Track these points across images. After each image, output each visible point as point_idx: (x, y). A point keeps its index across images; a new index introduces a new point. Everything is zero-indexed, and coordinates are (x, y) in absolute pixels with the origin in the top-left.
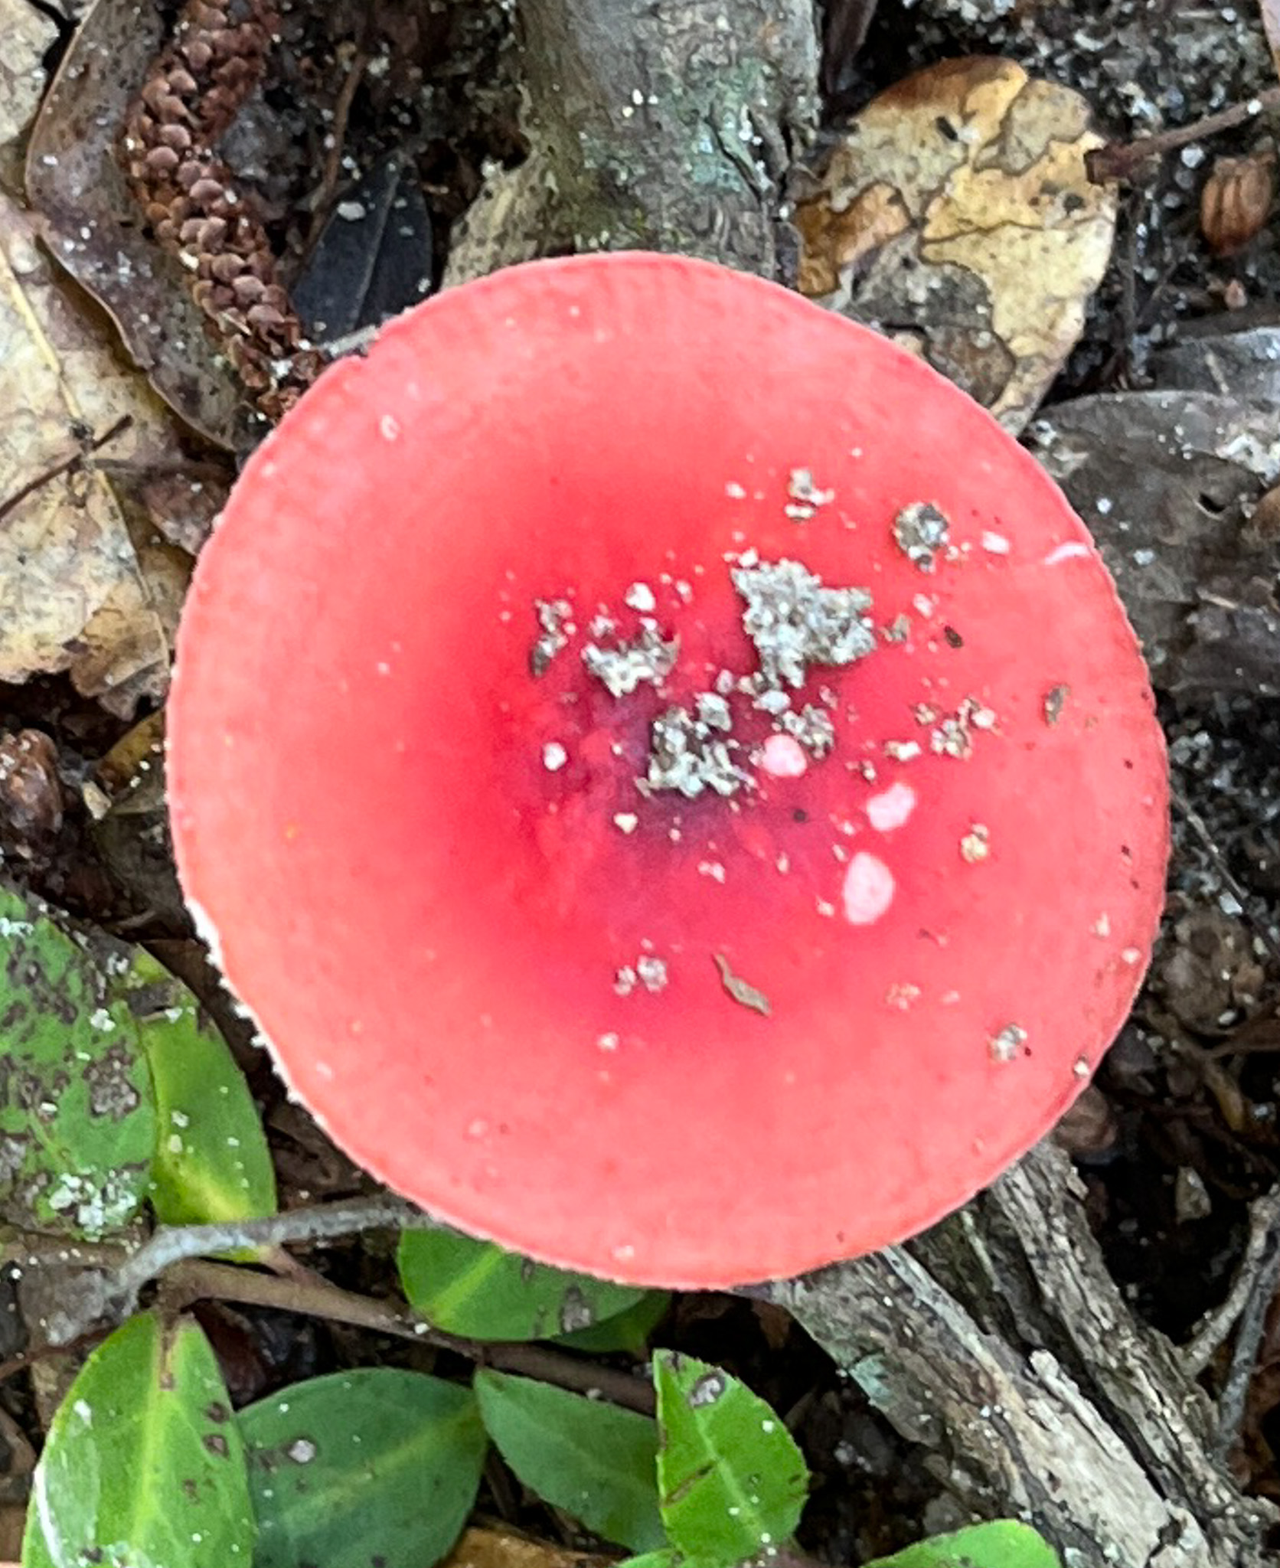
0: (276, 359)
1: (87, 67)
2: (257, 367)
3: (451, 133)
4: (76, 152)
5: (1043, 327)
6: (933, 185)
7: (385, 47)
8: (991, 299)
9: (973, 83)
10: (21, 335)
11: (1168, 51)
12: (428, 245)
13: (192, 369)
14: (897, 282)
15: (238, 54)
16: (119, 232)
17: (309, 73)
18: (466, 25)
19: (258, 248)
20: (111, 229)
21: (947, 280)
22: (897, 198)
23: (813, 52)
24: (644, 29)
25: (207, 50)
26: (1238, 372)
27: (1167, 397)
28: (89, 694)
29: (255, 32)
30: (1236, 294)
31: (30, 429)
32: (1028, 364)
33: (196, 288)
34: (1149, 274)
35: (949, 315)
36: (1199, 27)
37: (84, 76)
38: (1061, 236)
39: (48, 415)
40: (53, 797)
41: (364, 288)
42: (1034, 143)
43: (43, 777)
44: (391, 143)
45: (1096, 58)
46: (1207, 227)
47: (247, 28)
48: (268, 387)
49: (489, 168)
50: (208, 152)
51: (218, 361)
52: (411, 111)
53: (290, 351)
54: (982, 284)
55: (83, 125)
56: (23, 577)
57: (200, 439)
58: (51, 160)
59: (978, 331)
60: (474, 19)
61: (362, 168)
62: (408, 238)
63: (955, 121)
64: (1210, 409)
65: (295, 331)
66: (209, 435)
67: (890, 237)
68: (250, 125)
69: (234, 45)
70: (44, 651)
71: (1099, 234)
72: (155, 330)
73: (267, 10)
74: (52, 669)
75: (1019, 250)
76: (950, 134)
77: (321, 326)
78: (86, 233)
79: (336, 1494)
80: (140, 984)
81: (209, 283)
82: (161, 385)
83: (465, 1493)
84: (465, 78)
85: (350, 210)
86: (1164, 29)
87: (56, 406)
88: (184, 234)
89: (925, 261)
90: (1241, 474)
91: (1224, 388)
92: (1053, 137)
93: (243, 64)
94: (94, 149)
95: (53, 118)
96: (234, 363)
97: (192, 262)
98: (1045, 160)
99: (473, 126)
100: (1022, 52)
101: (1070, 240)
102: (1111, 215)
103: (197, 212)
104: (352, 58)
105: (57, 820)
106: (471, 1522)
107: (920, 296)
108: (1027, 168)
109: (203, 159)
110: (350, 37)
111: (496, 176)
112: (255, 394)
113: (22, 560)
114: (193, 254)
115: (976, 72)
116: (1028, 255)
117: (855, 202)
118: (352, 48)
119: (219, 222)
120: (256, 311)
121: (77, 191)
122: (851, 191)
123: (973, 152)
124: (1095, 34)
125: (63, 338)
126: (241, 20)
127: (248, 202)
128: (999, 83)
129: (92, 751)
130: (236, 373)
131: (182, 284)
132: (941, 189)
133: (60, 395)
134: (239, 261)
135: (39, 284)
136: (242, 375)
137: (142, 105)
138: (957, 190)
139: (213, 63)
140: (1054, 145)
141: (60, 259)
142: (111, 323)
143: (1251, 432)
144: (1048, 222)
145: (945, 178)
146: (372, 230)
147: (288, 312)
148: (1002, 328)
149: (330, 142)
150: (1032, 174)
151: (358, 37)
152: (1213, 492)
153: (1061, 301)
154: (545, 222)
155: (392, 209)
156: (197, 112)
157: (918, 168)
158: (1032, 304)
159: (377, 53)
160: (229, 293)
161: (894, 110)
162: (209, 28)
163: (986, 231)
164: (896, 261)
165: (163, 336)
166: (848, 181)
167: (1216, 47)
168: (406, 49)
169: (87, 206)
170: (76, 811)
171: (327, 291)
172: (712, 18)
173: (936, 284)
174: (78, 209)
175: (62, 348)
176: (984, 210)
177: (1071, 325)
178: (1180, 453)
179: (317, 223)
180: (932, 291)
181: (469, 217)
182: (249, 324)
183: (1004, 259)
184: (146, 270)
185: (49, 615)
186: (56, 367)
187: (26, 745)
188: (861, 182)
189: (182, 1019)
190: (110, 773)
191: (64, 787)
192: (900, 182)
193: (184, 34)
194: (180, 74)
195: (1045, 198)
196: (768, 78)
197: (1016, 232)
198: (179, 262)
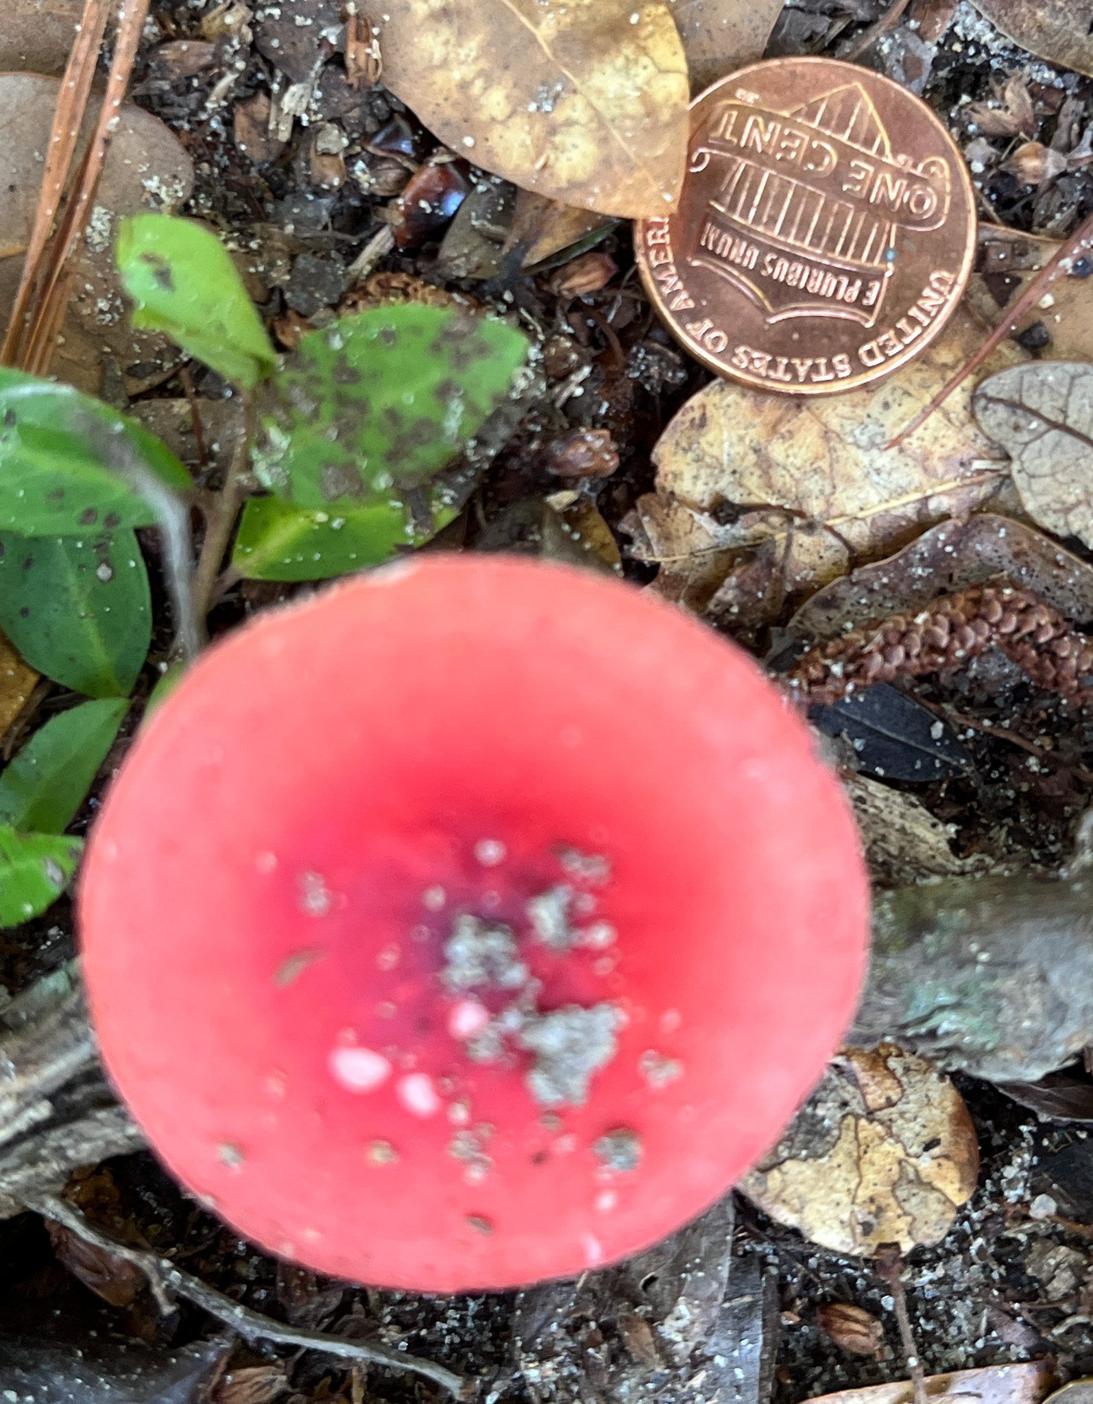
0: (844, 667)
1: (1062, 567)
2: (841, 652)
3: (979, 803)
4: (1005, 551)
5: (784, 1195)
6: (895, 1130)
7: (1046, 770)
8: (811, 1161)
9: (960, 1166)
10: (886, 495)
11: (962, 1296)
12: (907, 777)
13: (846, 607)
14: (833, 1095)
15: (1058, 674)
16: (946, 572)
17: (1036, 716)
18: (1053, 827)
19: (922, 666)
20: (949, 566)
21: (829, 1130)
22: (890, 1104)
23: (996, 1076)
24: (1031, 969)
25: (1064, 654)
26: (735, 1317)
27: (724, 1271)
28: (639, 504)
29: (1071, 688)
30: (789, 1319)
31: (822, 492)
32: (761, 1182)
33: (901, 619)
34: (813, 1262)
35: (803, 1129)
36: (974, 1320)
37: (1057, 564)
38: (845, 1216)
39: (829, 504)
40: (571, 471)
41: (884, 731)
42: (911, 1206)
43: (584, 465)
44: (980, 763)
45: (964, 1250)
46: (838, 1307)
47: (1075, 683)
48: (826, 657)
49: (952, 829)
50: (993, 643)
51: (849, 625)
52: (999, 780)
53: (847, 676)
54: (821, 1156)
55: (1024, 558)
56: (723, 471)
57: (800, 604)
58: (1002, 533)
59: (790, 1148)
60: (1055, 834)
61: (966, 741)
62: (914, 764)
63: (936, 1151)
64: (712, 1298)
65: (861, 682)
66: (800, 611)
67: (864, 1095)
68: (1007, 670)
69: (1064, 672)
70: (670, 477)
71: (843, 1242)
72: (876, 586)
73: (1084, 699)
74: (658, 481)
75: (840, 1185)
76: (928, 1147)
77: (861, 699)
78: (949, 549)
79: (74, 590)
80: (434, 510)
81: (903, 628)
82: (838, 584)
83: (61, 677)
84: (1017, 820)
85: (937, 730)
86: (977, 1295)
87: (834, 511)
88: (940, 617)
89: (844, 1117)
90: (666, 1308)
91: (727, 1305)
92: (914, 1219)
93: (1050, 676)
94: (1005, 562)
95: (1031, 539)
96: (845, 636)
97: (921, 619)
98: (899, 1212)
99: (983, 821)
100: (977, 1201)
101: (842, 1222)
102: (855, 1253)
103: (953, 629)
104: (1042, 747)
105: (553, 471)
106: (43, 679)
107: (820, 1112)
108: (896, 1198)
109: (989, 639)
110: (1056, 748)
111: (946, 832)
112: (823, 648)
113: (734, 472)
114: (926, 622)
115: (967, 1168)
116: (837, 1191)
117: (892, 1073)
118: (1048, 748)
119: (944, 642)
120: (878, 658)
121: (979, 547)
122: (899, 1072)
123: (913, 1160)
124: (981, 1251)
125: (880, 523)
126: (1080, 680)
127: (954, 664)
128: (957, 1186)
129: (603, 501)
130: (839, 635)
131: (904, 610)
132: (891, 1135)
133: (842, 515)
134: (915, 651)
135: (919, 512)
136: (838, 641)
137: (1033, 603)
138: (888, 1146)
139: (1054, 656)
140: (909, 1219)
141: (934, 530)
142: (885, 557)
143: (693, 1323)
144: (856, 1208)
145: (898, 1141)
146: (923, 744)
147: (875, 679)
148: (789, 1165)
149: (987, 723)
150: (892, 1201)
151: (1055, 754)
152: (657, 1286)
153: (799, 1211)
154: (909, 863)
155: (936, 757)
156: (1022, 640)
157: (908, 1121)
158: (802, 1189)
159: (1043, 766)
160: (894, 641)
161: (950, 1109)
162: (1078, 658)
163: (857, 1163)
164: (847, 1097)
165: (871, 591)
166: (907, 1070)
167: (959, 1328)
168: (1043, 785)
169: (968, 553)
170: (559, 484)
171: (884, 705)
172: (1032, 1017)
173: (827, 1123)
174: (966, 547)
175: (873, 521)
176: (872, 1163)
177: (784, 1216)
178: (686, 1271)
179: (932, 706)
180: (823, 1119)
181: (922, 810)
182: (870, 652)
183: (836, 1173)
184: (918, 586)
185: (694, 484)
186: (861, 515)
187: (607, 457)
188: (904, 1079)
189: (406, 535)
190: (584, 511)
191: (576, 479)
192: (900, 1107)
193: (1077, 639)
194: (1051, 632)
195: (873, 1208)
196: (984, 1045)
197: (853, 1185)
198: (922, 610)
